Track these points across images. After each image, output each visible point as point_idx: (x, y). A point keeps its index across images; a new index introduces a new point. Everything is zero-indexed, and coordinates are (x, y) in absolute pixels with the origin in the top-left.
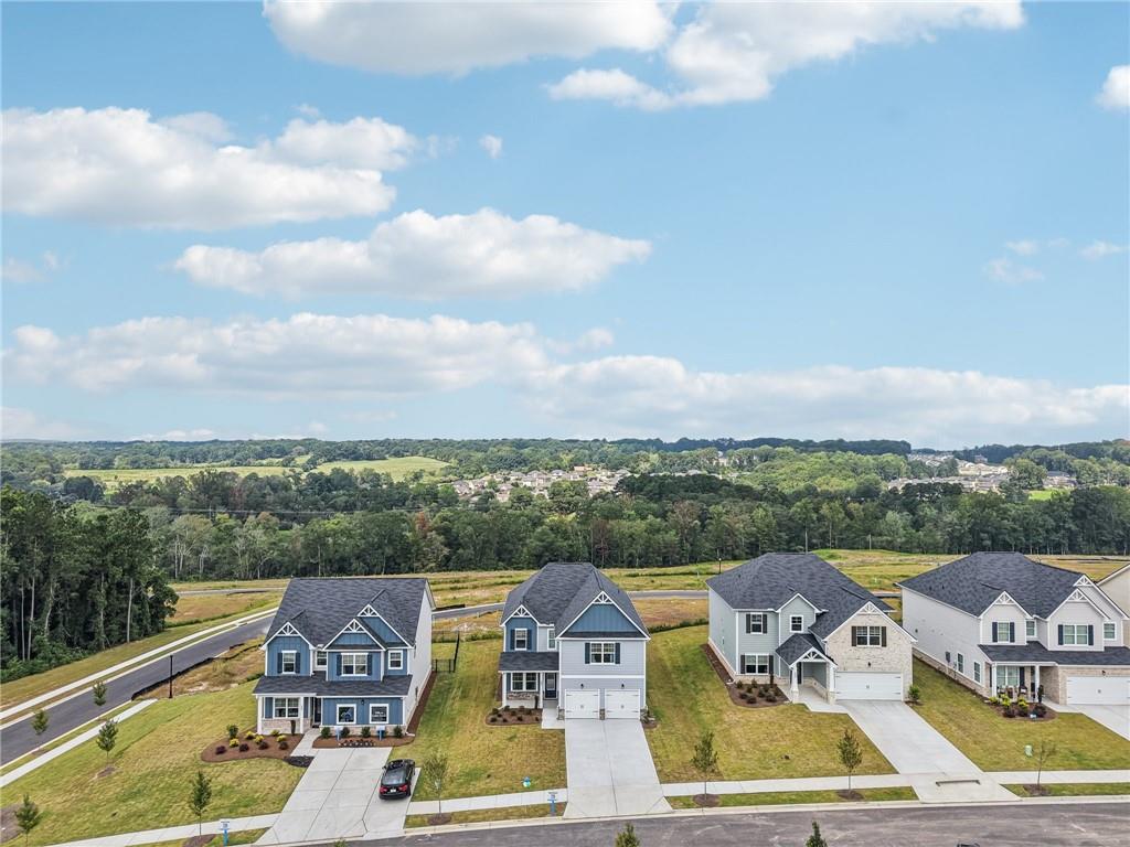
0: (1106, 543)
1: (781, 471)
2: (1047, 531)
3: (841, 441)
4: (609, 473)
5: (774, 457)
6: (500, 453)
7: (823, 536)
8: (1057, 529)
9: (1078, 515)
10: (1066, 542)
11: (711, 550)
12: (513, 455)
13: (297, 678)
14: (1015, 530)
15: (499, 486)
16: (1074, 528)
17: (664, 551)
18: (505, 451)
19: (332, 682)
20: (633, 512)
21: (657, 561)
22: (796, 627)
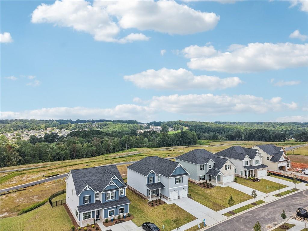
0: (186, 143)
1: (111, 128)
2: (176, 141)
3: (122, 120)
4: (59, 130)
5: (108, 125)
6: (17, 124)
7: (130, 145)
8: (178, 141)
9: (182, 137)
10: (180, 143)
11: (104, 151)
12: (23, 125)
13: (90, 204)
14: (170, 141)
15: (21, 135)
16: (181, 140)
17: (92, 152)
18: (19, 124)
19: (104, 203)
20: (79, 142)
21: (90, 155)
22: (210, 167)
